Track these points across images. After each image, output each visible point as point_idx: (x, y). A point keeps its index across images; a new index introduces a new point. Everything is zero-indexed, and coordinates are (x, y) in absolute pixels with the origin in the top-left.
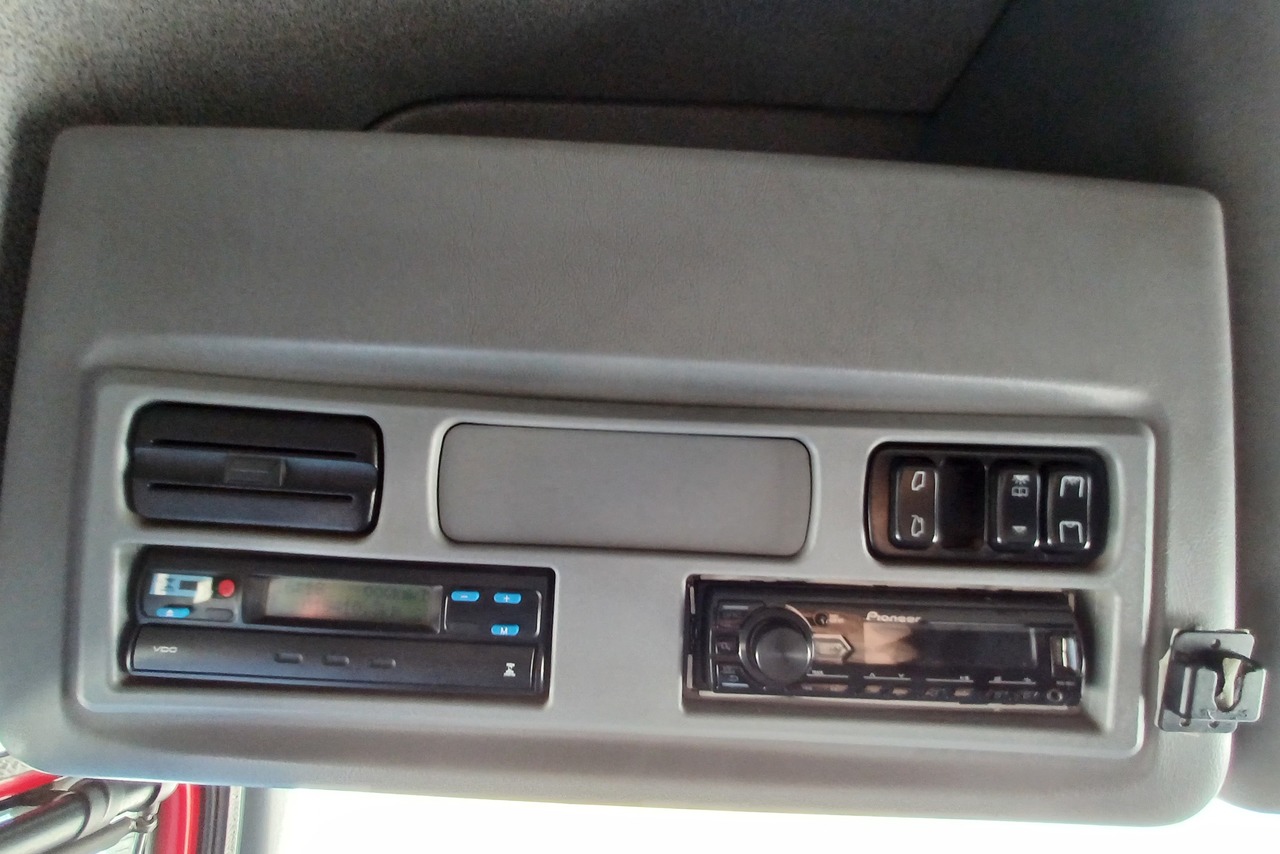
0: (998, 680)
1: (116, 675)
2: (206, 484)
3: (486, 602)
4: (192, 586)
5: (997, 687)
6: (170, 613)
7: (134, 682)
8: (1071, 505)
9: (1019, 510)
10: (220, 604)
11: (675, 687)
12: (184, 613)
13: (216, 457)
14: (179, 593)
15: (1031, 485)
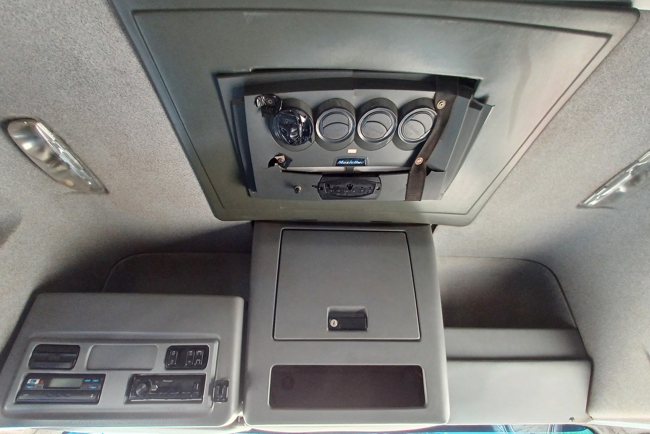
0: (183, 393)
1: (14, 401)
2: (47, 360)
3: (91, 381)
4: (35, 381)
5: (184, 394)
6: (29, 387)
7: (18, 403)
8: (199, 357)
9: (190, 358)
10: (40, 385)
11: (123, 398)
12: (32, 387)
13: (46, 355)
14: (32, 383)
15: (193, 353)
